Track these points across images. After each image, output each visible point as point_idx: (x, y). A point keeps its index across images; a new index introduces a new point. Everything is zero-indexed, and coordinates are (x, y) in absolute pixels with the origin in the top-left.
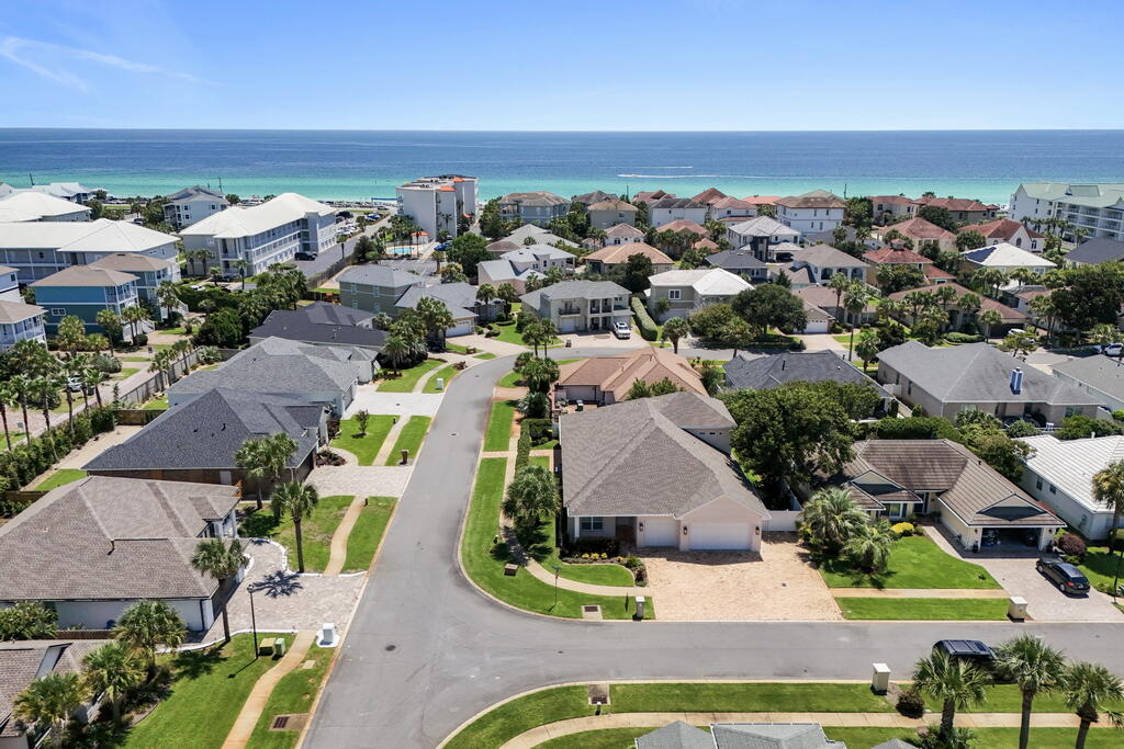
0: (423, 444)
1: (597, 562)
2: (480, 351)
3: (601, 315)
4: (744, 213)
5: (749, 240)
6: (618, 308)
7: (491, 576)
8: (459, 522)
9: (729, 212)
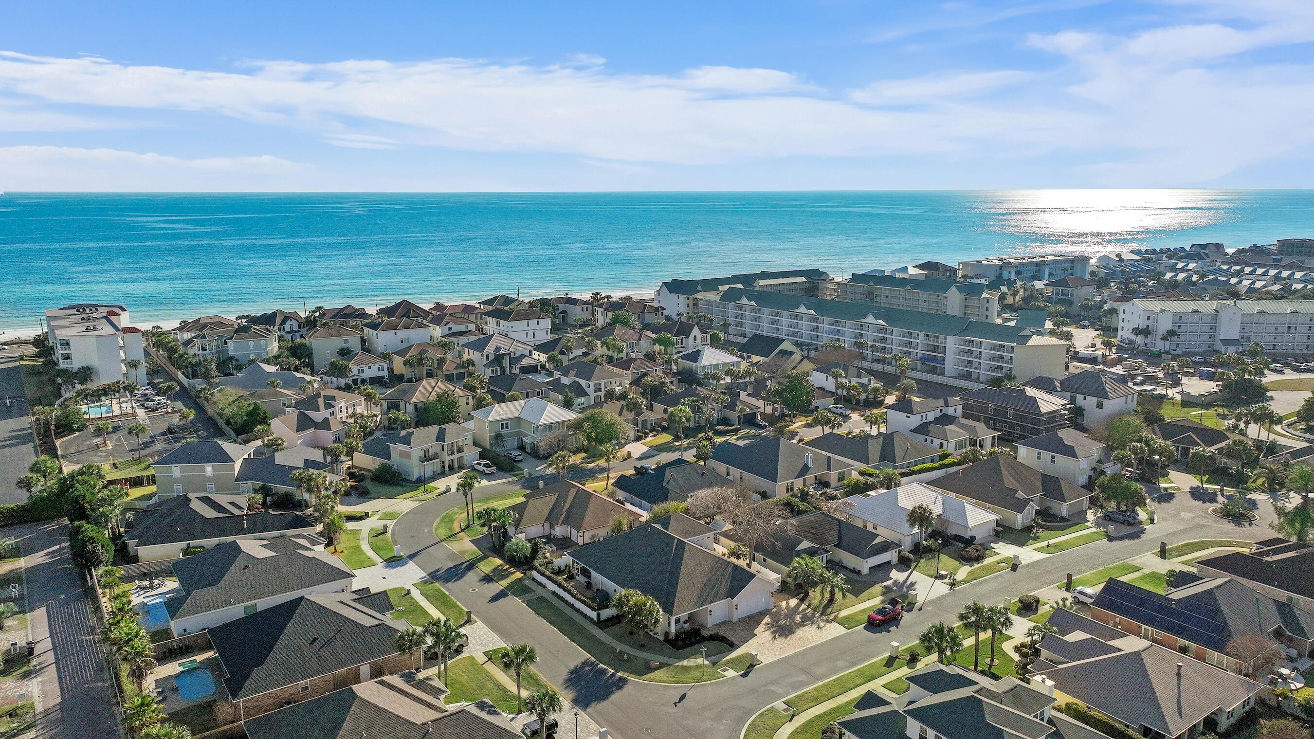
0: (459, 603)
3: (456, 456)
4: (463, 328)
9: (450, 328)
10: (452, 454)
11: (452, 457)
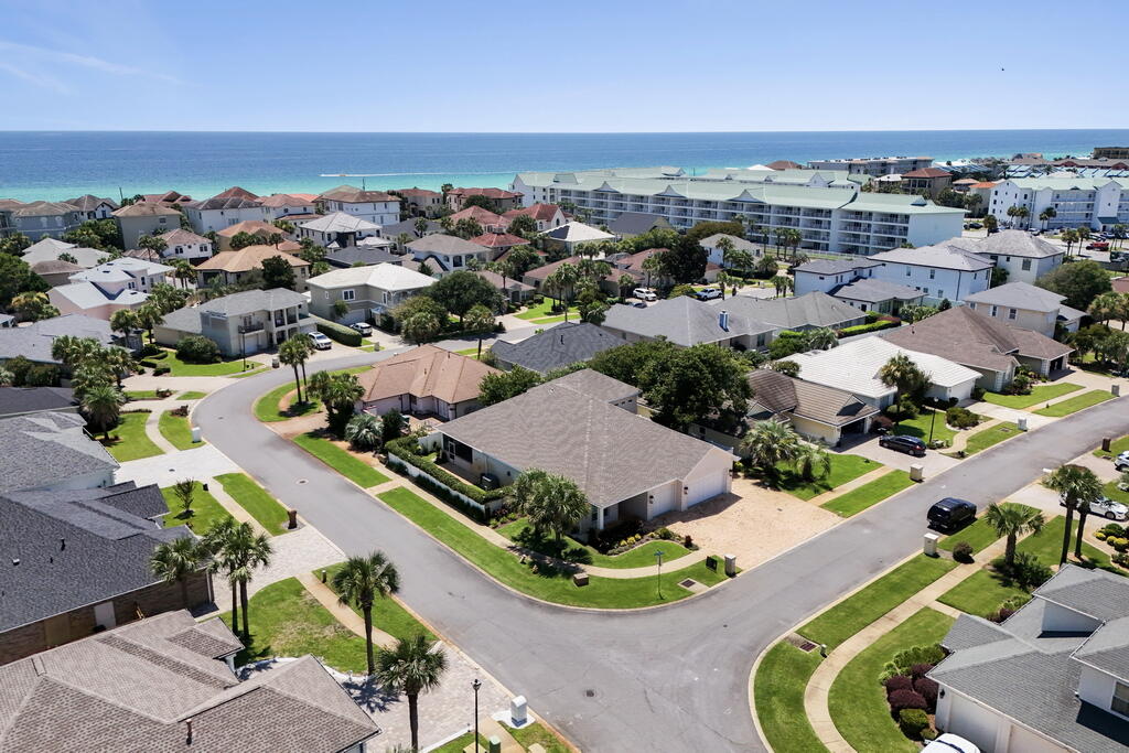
0: (278, 501)
1: (636, 545)
2: (176, 392)
3: (286, 327)
4: (301, 210)
5: (333, 237)
6: (303, 316)
7: (568, 592)
8: (457, 560)
9: (286, 211)
10: (283, 324)
11: (280, 329)
